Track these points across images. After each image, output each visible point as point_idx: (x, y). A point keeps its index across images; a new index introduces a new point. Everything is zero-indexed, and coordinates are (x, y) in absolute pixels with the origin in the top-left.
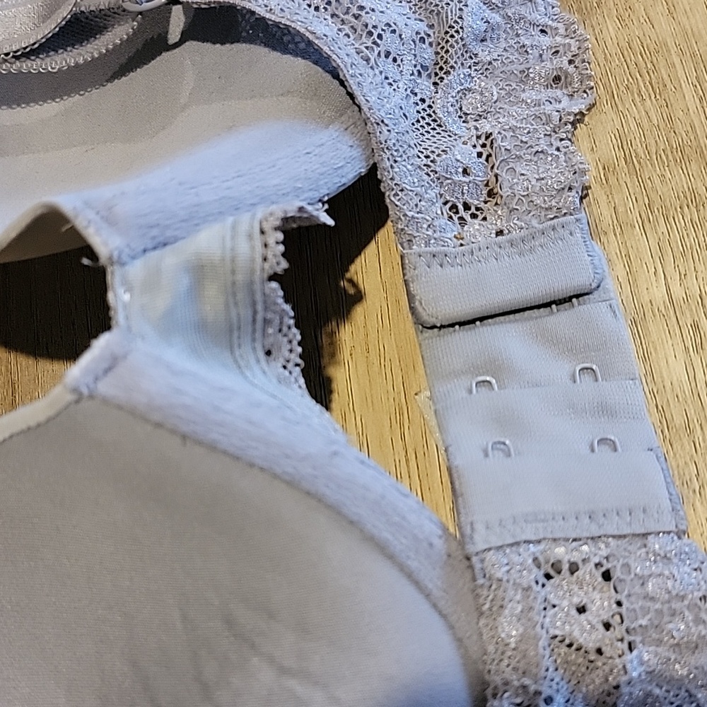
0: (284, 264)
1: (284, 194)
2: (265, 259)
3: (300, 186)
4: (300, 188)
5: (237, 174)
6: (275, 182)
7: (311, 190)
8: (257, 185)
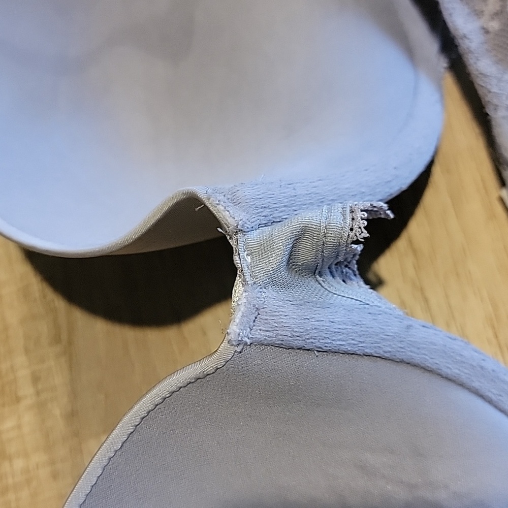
0: (366, 234)
1: (353, 195)
2: (352, 229)
3: (364, 191)
4: (363, 192)
5: (319, 179)
6: (347, 186)
7: (370, 195)
8: (334, 187)
